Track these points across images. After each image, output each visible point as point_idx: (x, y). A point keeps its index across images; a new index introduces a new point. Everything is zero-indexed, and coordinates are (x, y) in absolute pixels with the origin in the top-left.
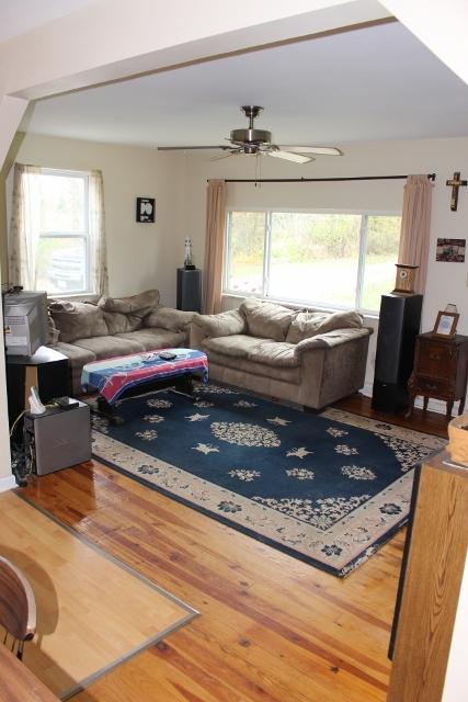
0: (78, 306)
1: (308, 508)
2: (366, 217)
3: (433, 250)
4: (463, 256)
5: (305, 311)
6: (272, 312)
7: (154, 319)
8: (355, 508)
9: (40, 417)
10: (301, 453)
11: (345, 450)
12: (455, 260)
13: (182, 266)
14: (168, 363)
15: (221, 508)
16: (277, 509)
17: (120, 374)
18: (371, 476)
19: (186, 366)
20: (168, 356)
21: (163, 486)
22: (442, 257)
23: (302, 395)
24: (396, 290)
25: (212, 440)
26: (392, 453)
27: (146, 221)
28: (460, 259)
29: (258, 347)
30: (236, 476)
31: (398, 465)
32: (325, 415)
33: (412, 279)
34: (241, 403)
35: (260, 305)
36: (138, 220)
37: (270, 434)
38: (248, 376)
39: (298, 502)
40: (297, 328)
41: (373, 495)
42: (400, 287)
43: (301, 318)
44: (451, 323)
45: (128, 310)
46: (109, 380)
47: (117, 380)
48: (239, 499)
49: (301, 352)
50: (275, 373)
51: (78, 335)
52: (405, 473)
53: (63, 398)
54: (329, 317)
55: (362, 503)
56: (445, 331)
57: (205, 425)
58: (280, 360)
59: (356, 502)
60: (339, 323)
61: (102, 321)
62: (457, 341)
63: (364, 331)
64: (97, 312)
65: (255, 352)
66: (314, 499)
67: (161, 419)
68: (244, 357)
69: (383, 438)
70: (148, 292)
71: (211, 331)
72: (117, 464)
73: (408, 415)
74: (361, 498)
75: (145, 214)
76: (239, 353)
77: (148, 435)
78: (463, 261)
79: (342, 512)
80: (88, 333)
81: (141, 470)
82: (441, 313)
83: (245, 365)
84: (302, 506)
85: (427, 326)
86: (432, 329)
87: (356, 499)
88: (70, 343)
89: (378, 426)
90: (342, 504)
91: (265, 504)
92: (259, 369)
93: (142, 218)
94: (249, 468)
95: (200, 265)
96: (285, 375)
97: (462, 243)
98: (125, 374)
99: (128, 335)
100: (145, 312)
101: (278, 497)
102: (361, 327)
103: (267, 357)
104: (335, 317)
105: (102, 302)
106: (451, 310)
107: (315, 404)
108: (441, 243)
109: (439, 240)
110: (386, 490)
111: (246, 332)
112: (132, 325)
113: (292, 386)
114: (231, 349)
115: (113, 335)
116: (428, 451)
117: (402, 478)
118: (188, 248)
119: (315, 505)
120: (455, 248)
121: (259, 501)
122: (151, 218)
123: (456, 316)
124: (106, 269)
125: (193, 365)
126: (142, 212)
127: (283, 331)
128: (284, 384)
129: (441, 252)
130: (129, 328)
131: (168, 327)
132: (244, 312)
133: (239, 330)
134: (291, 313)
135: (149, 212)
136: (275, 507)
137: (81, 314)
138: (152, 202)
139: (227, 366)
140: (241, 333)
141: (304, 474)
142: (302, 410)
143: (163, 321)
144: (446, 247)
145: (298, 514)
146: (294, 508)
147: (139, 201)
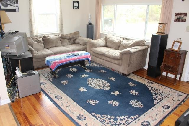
0: (52, 37)
1: (112, 120)
2: (149, 5)
3: (174, 17)
4: (185, 19)
5: (126, 39)
6: (115, 39)
7: (77, 41)
8: (131, 122)
9: (20, 78)
10: (117, 93)
11: (133, 93)
12: (182, 21)
13: (88, 24)
14: (75, 57)
15: (78, 118)
16: (100, 120)
17: (57, 61)
18: (141, 106)
19: (81, 58)
20: (76, 54)
21: (60, 105)
22: (177, 20)
23: (122, 69)
24: (158, 32)
25: (86, 86)
26: (151, 95)
27: (76, 9)
28: (184, 20)
29: (108, 51)
30: (89, 102)
31: (153, 101)
32: (130, 77)
33: (164, 28)
34: (101, 71)
35: (112, 36)
36: (74, 8)
37: (108, 84)
38: (104, 61)
39: (109, 117)
40: (123, 45)
41: (140, 115)
42: (159, 32)
43: (125, 42)
44: (179, 46)
45: (69, 38)
46: (52, 63)
47: (55, 63)
48: (86, 114)
49: (122, 54)
50: (113, 61)
51: (50, 46)
52: (155, 105)
53: (30, 71)
54: (134, 41)
55: (135, 119)
56: (176, 48)
57: (86, 79)
58: (115, 56)
59: (132, 119)
60: (137, 44)
61: (59, 41)
62: (181, 52)
63: (146, 47)
64: (58, 38)
65: (107, 53)
66: (115, 116)
67: (72, 76)
68: (103, 55)
69: (149, 88)
70: (76, 32)
71: (94, 45)
72: (49, 94)
73: (160, 78)
74: (135, 117)
75: (76, 6)
76: (102, 53)
77: (65, 83)
78: (185, 21)
79: (125, 124)
80: (54, 45)
81: (56, 97)
82: (175, 42)
83: (103, 58)
84: (110, 119)
85: (169, 46)
86: (171, 47)
87: (133, 117)
88: (48, 49)
89: (148, 82)
90: (126, 119)
91: (96, 117)
92: (108, 59)
93: (75, 8)
94: (95, 99)
95: (93, 23)
96: (116, 62)
97: (185, 14)
98: (58, 61)
99: (68, 46)
100: (74, 39)
101: (101, 114)
102: (145, 45)
103: (111, 55)
104: (136, 42)
105: (60, 35)
106: (179, 40)
107: (126, 73)
108: (177, 14)
109: (176, 13)
110: (146, 113)
111: (106, 46)
112: (70, 43)
113: (118, 66)
114: (99, 52)
115: (63, 46)
116: (166, 95)
117: (153, 108)
118: (90, 17)
119: (115, 119)
120: (182, 16)
121: (94, 116)
122: (78, 8)
123: (181, 43)
124: (62, 25)
125: (84, 57)
126: (75, 6)
127: (118, 46)
128: (116, 65)
129: (177, 18)
130: (69, 44)
131: (81, 44)
132: (106, 39)
133: (104, 45)
134: (121, 39)
135: (77, 6)
136: (99, 119)
137: (52, 39)
138: (78, 2)
139: (98, 57)
140: (104, 46)
141: (115, 103)
142: (122, 74)
143: (79, 41)
144: (178, 16)
145: (107, 123)
146: (106, 120)
147: (74, 2)
